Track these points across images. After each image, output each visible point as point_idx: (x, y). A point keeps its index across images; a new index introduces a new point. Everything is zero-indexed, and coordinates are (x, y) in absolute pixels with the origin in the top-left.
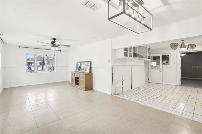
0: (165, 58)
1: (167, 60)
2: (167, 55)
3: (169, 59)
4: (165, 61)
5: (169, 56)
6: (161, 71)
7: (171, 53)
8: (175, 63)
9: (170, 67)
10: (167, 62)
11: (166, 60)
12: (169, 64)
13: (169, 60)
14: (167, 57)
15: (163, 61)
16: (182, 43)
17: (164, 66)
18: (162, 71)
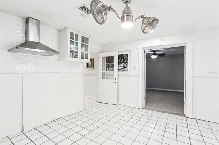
0: (121, 59)
1: (125, 63)
2: (125, 54)
3: (127, 60)
4: (122, 65)
5: (127, 55)
6: (115, 83)
7: (130, 51)
8: (136, 69)
9: (130, 75)
10: (125, 67)
11: (123, 62)
12: (127, 71)
13: (127, 63)
14: (125, 57)
15: (119, 65)
16: (125, 8)
17: (120, 73)
18: (117, 82)
